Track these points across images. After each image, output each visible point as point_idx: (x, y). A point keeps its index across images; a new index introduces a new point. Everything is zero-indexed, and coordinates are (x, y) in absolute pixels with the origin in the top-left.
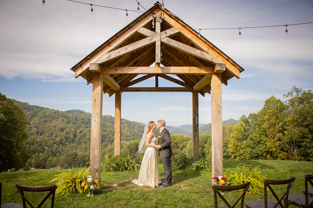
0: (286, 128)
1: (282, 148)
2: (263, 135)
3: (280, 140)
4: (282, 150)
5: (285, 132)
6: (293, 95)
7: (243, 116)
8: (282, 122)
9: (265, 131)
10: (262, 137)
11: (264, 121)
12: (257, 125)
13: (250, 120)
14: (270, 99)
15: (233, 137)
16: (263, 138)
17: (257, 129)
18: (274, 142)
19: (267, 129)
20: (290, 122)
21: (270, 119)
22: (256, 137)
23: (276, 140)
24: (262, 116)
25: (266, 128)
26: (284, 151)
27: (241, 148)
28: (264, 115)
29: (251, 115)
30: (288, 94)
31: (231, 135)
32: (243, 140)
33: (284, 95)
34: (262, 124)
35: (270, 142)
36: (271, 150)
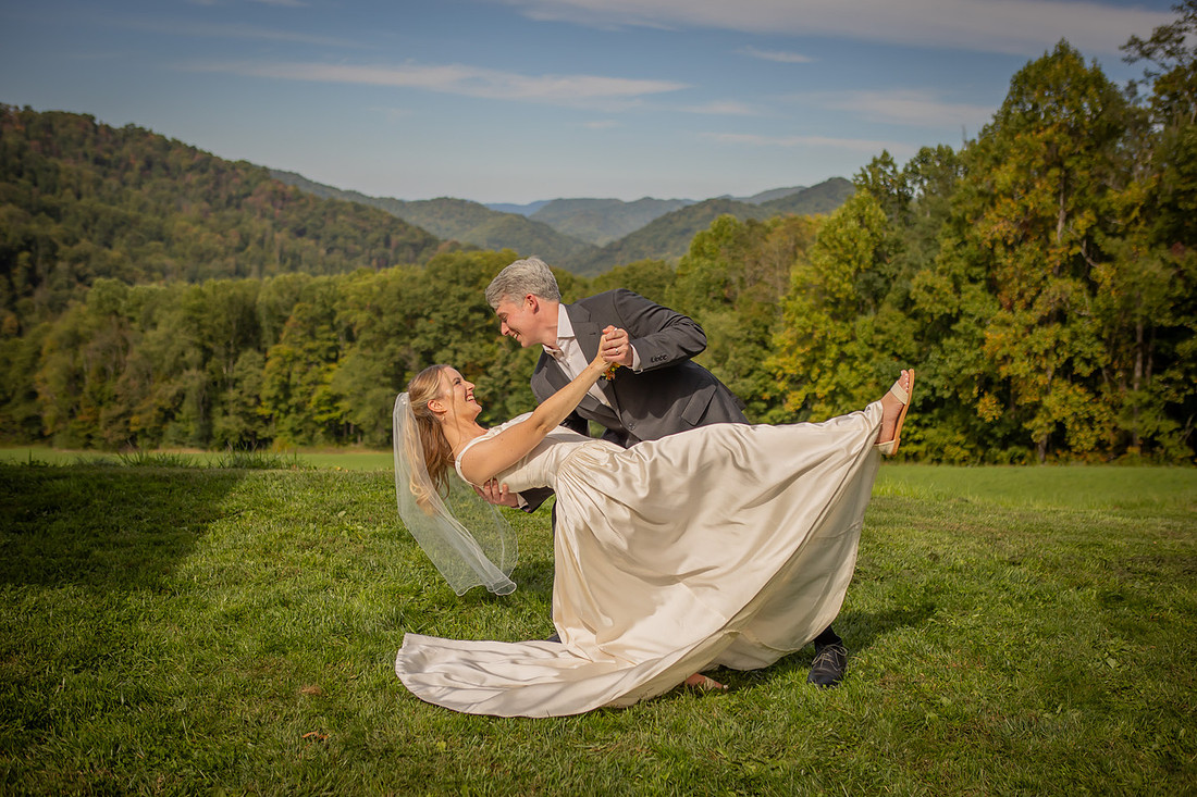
0: (1110, 245)
1: (1070, 362)
2: (973, 280)
3: (1061, 316)
4: (1066, 371)
5: (1102, 271)
6: (1181, 46)
7: (875, 162)
8: (1089, 215)
9: (987, 260)
10: (964, 297)
11: (994, 197)
12: (949, 221)
13: (917, 192)
14: (1046, 63)
15: (803, 288)
16: (975, 300)
17: (947, 244)
18: (1030, 329)
19: (999, 250)
20: (1136, 213)
21: (1028, 189)
22: (930, 289)
23: (1038, 314)
24: (986, 165)
25: (994, 242)
26: (1077, 379)
27: (843, 356)
28: (998, 161)
29: (924, 156)
30: (1156, 40)
31: (797, 273)
32: (861, 308)
33: (1130, 44)
34: (978, 215)
35: (1008, 325)
36: (1004, 371)
